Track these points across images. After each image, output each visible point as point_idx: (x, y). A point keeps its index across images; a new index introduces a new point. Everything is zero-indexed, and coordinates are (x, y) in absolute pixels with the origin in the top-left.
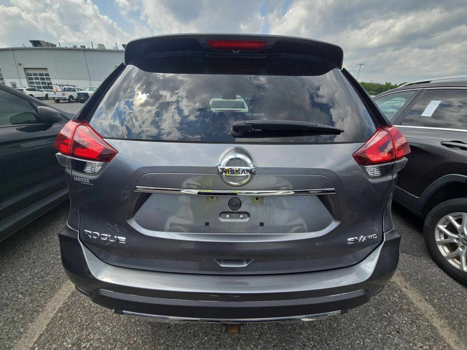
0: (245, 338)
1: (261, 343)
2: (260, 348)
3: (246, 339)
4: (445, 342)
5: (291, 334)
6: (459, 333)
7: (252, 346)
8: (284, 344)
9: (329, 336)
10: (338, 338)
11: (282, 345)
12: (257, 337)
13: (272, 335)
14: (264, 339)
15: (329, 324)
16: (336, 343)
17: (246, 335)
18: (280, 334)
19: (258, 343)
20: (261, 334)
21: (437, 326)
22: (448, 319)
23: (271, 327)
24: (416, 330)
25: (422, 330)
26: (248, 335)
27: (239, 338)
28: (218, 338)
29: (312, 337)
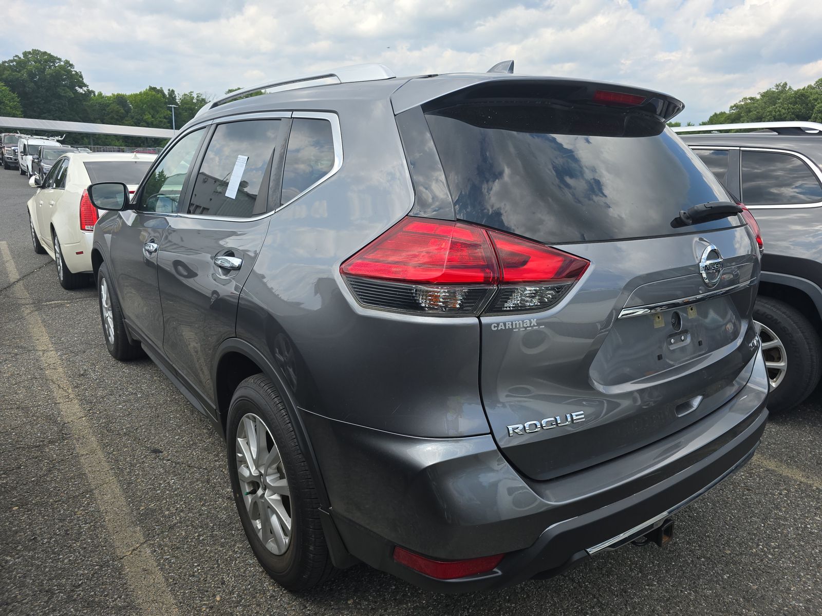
0: (630, 585)
1: (650, 578)
2: (656, 583)
3: (632, 585)
4: (795, 481)
5: (668, 549)
6: (797, 467)
7: (647, 587)
8: (673, 563)
9: (701, 529)
10: (710, 525)
11: (673, 565)
12: (640, 574)
13: (653, 563)
14: (650, 572)
15: (689, 516)
16: (713, 530)
17: (627, 582)
18: (658, 556)
19: (648, 580)
20: (640, 569)
21: (773, 468)
22: (775, 458)
23: (641, 555)
24: (760, 480)
25: (764, 477)
26: (628, 579)
27: (623, 589)
28: (601, 606)
29: (689, 539)
